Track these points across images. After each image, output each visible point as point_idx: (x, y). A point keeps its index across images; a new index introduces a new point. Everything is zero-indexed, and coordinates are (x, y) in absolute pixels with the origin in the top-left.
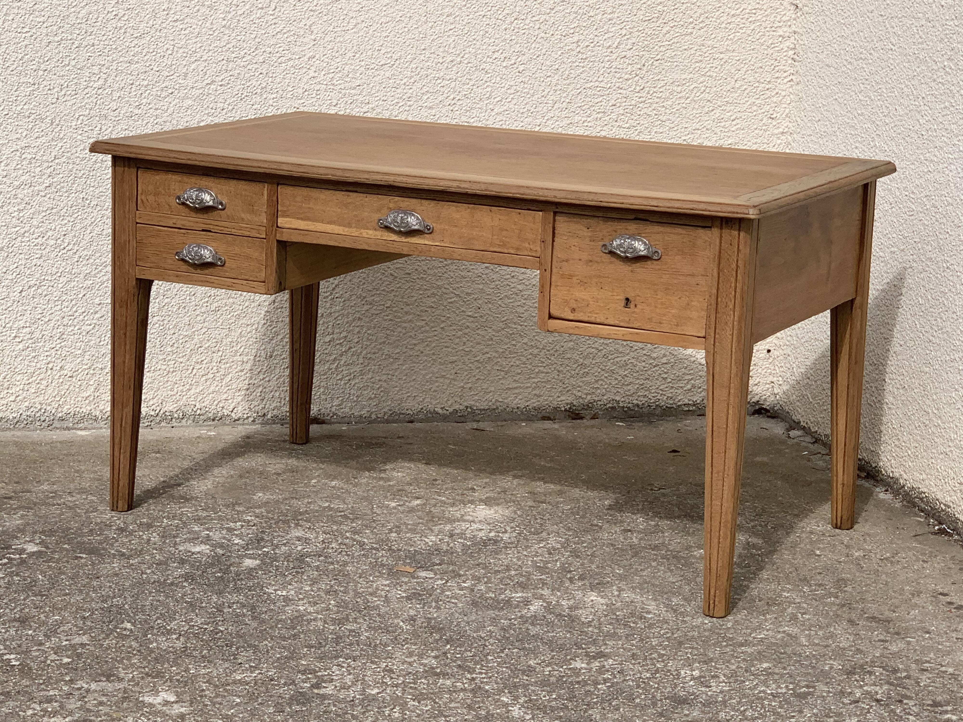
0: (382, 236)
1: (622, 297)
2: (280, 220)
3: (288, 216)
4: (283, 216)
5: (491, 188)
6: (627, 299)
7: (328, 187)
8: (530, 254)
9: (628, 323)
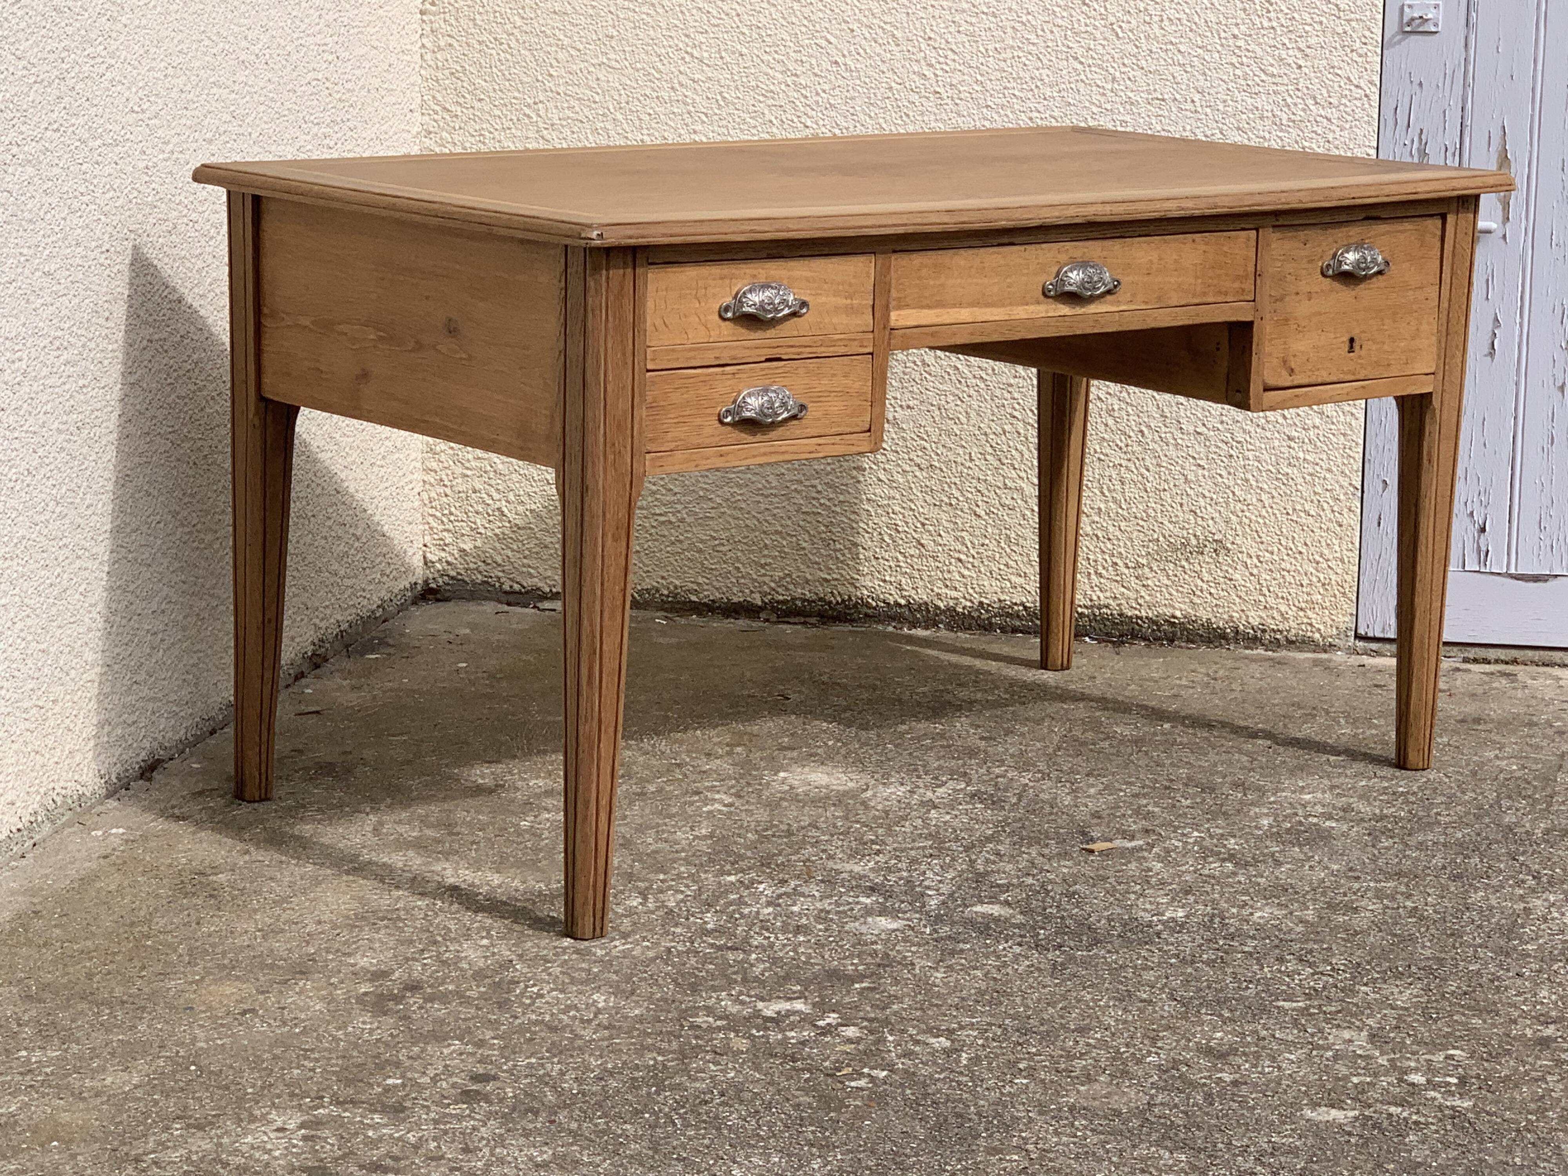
0: (1047, 312)
1: (1346, 339)
2: (893, 315)
3: (908, 306)
4: (899, 308)
5: (1219, 201)
6: (1352, 340)
7: (972, 243)
8: (1242, 298)
9: (1354, 374)
